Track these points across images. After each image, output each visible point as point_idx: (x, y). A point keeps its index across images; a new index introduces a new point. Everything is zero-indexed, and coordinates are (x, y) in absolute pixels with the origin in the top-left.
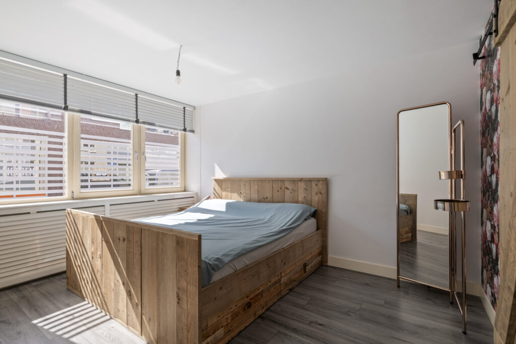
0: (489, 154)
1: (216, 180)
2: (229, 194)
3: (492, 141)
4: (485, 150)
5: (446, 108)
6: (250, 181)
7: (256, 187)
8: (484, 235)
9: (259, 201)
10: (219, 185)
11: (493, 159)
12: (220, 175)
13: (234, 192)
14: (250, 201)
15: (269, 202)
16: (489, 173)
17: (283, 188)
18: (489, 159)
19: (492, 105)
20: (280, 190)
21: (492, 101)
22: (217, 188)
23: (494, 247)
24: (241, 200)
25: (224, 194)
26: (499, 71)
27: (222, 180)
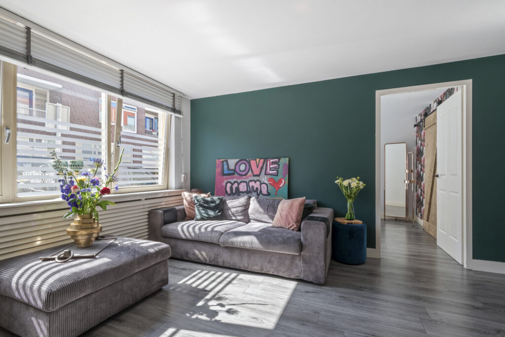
0: (420, 164)
3: (421, 159)
4: (418, 162)
5: (405, 145)
8: (418, 195)
11: (421, 165)
16: (420, 171)
18: (420, 166)
19: (421, 146)
21: (421, 145)
23: (422, 197)
26: (424, 135)
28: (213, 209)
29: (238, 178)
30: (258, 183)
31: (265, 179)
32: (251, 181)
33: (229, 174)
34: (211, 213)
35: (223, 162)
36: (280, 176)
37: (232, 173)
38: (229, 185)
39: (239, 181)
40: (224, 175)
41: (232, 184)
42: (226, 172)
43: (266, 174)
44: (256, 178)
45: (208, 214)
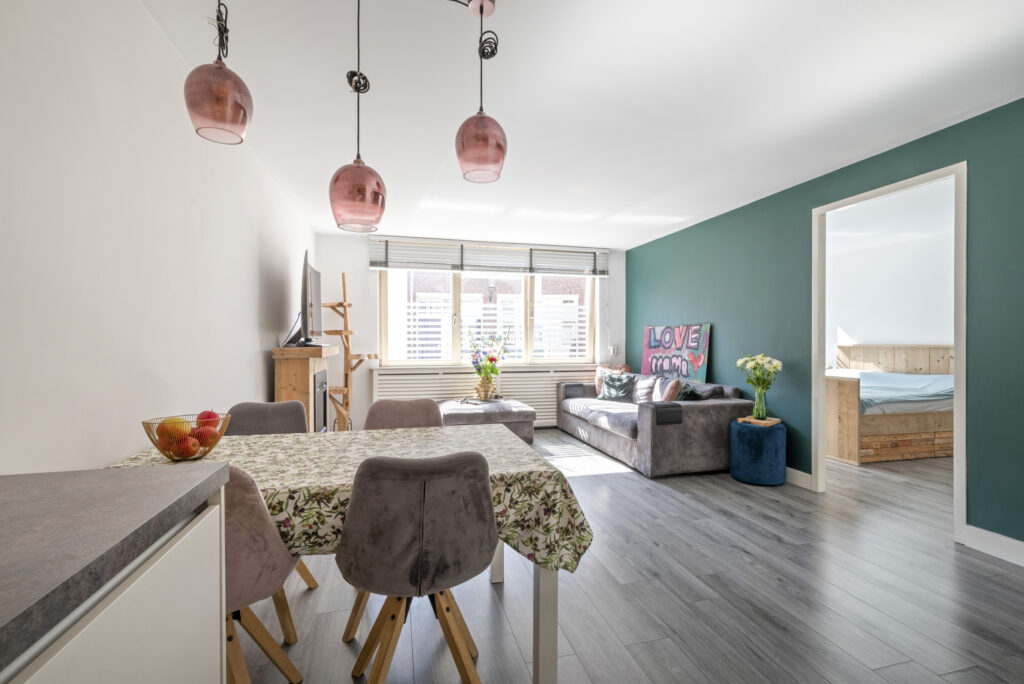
1: (840, 347)
2: (862, 363)
6: (894, 349)
7: (904, 356)
9: (908, 373)
10: (845, 353)
12: (849, 342)
13: (869, 362)
14: (894, 372)
15: (925, 374)
17: (946, 357)
20: (941, 360)
22: (843, 357)
24: (880, 371)
25: (853, 363)
27: (850, 347)
28: (618, 388)
29: (663, 353)
30: (680, 359)
31: (685, 354)
32: (674, 356)
33: (656, 347)
34: (613, 392)
35: (650, 330)
36: (701, 350)
37: (658, 345)
38: (655, 361)
39: (658, 356)
40: (650, 347)
41: (658, 360)
42: (653, 344)
43: (688, 347)
44: (677, 353)
45: (609, 393)
